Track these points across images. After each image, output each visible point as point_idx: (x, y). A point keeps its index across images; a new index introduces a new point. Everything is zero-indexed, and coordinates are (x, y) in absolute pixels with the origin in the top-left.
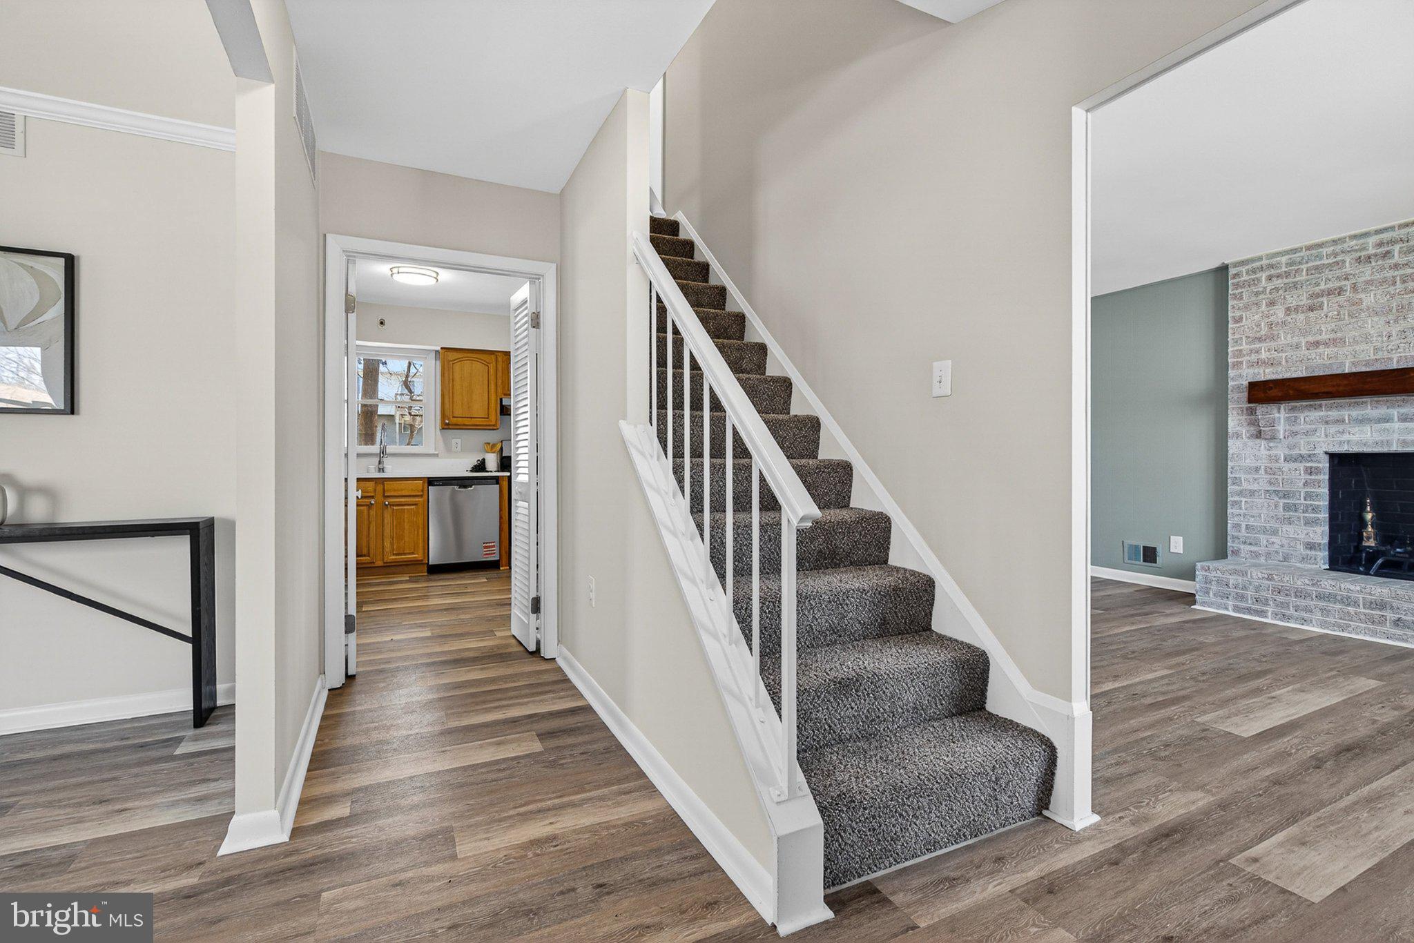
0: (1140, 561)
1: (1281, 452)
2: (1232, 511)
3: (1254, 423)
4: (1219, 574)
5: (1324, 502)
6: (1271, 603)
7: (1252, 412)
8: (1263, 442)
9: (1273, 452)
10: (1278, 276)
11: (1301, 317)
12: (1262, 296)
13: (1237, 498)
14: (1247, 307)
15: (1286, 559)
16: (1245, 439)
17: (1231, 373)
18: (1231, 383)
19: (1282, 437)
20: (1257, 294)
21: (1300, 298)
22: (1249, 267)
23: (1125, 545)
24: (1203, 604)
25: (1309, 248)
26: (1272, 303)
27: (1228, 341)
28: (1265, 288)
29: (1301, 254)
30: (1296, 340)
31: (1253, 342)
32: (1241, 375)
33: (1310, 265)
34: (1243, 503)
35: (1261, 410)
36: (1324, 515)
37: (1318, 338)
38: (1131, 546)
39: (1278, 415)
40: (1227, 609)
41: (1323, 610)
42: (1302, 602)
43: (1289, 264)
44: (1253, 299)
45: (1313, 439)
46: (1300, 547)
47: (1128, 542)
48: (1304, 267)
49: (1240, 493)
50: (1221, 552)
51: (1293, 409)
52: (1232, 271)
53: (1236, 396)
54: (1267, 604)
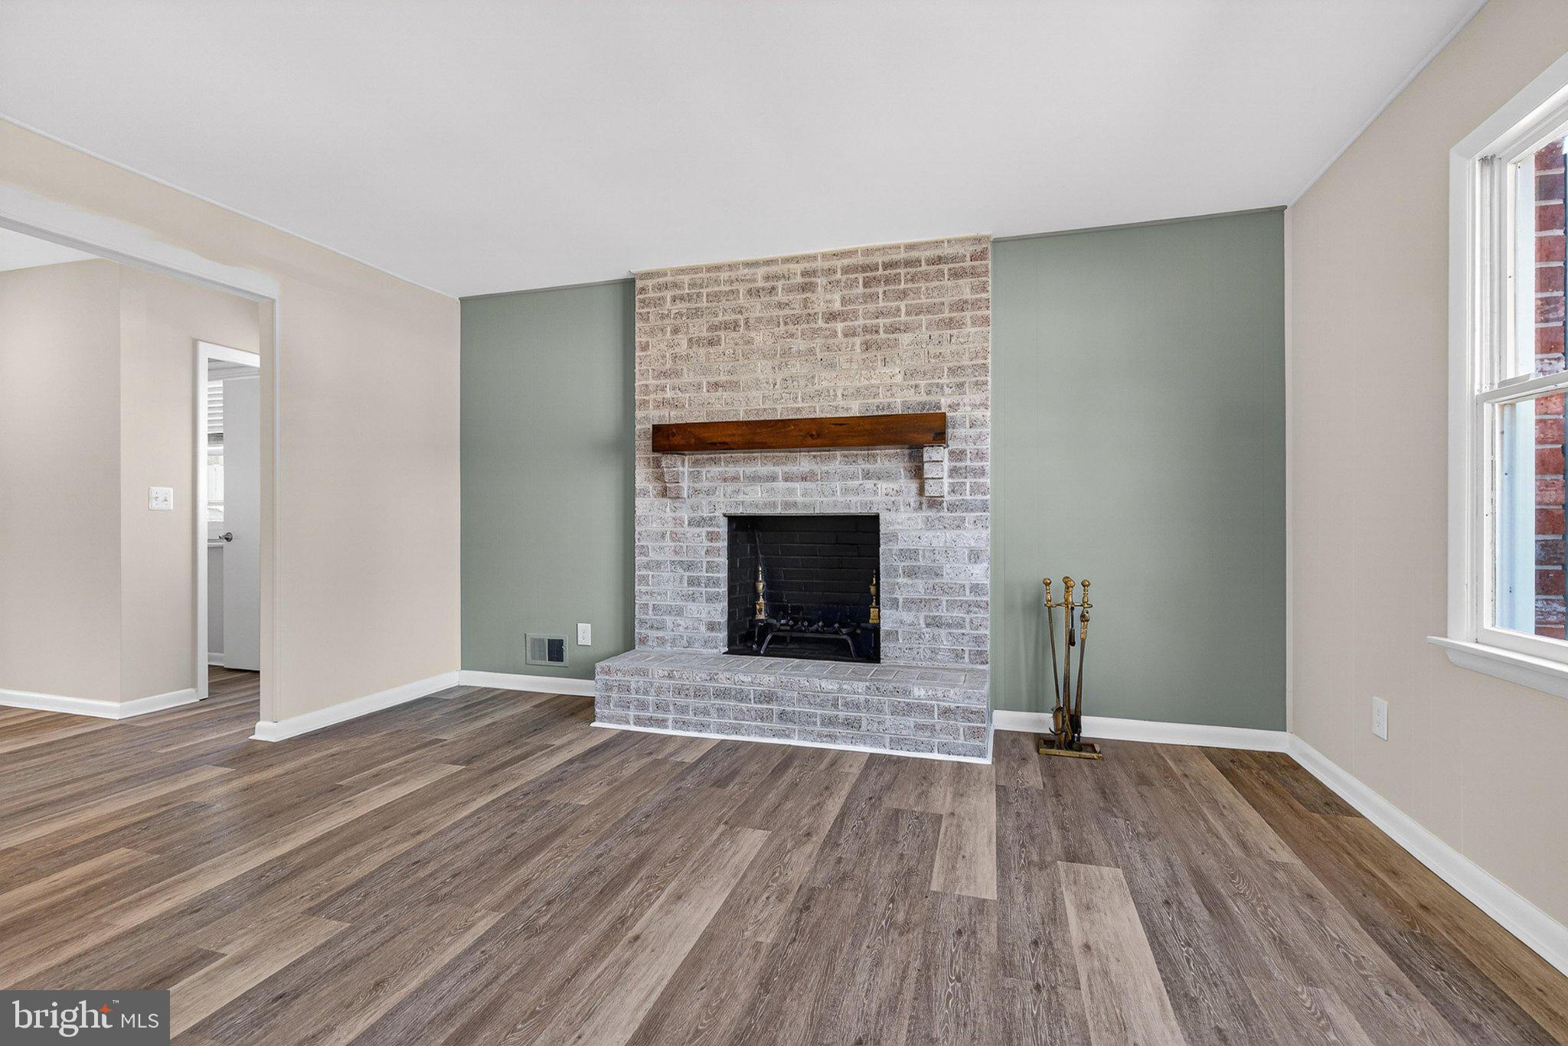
0: (545, 660)
1: (685, 515)
2: (640, 587)
3: (660, 477)
4: (620, 676)
5: (723, 575)
6: (671, 708)
7: (657, 464)
8: (669, 501)
9: (678, 514)
10: (682, 299)
11: (702, 351)
12: (666, 321)
13: (644, 572)
14: (652, 332)
15: (690, 644)
16: (652, 498)
17: (639, 414)
18: (638, 427)
19: (685, 496)
20: (663, 317)
21: (699, 328)
22: (655, 281)
23: (528, 639)
24: (603, 719)
25: (709, 269)
26: (676, 331)
27: (635, 373)
28: (670, 311)
29: (700, 275)
30: (698, 379)
31: (658, 377)
32: (648, 416)
33: (709, 290)
34: (650, 576)
35: (667, 460)
36: (723, 589)
37: (716, 379)
38: (534, 640)
39: (681, 467)
40: (628, 723)
41: (720, 711)
42: (701, 703)
43: (692, 285)
44: (659, 323)
45: (712, 498)
46: (703, 629)
47: (531, 635)
48: (704, 291)
49: (647, 566)
50: (628, 642)
51: (696, 463)
52: (639, 284)
53: (643, 443)
54: (666, 710)
